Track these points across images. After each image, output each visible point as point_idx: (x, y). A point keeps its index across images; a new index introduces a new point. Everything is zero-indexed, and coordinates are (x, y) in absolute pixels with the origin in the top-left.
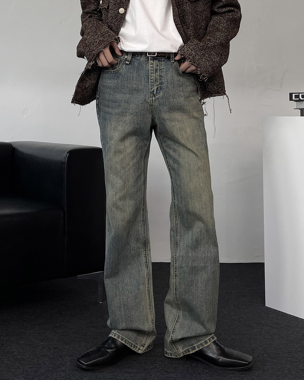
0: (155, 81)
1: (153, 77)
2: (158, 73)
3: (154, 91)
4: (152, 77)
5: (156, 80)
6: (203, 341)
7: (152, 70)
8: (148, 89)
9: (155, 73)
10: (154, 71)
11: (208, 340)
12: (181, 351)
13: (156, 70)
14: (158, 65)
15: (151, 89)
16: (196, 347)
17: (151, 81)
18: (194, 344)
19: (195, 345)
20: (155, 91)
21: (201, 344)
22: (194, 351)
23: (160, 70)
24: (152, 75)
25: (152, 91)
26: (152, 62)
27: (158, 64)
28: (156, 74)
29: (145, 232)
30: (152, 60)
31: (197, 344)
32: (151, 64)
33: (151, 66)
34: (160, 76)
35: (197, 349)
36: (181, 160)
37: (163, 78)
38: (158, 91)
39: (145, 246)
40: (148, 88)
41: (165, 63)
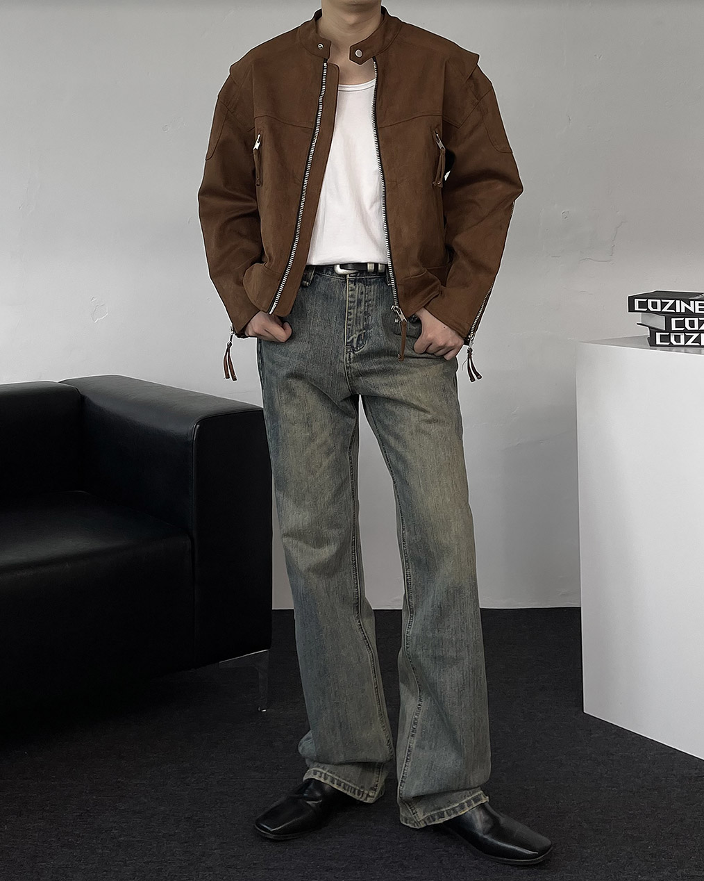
0: (356, 324)
1: (352, 316)
2: (363, 308)
3: (352, 341)
4: (351, 314)
5: (357, 321)
6: (458, 804)
7: (351, 302)
8: (342, 336)
9: (356, 308)
10: (356, 304)
11: (466, 804)
12: (419, 817)
13: (359, 301)
14: (362, 293)
15: (348, 338)
16: (445, 813)
17: (349, 322)
18: (442, 808)
19: (444, 810)
20: (355, 340)
21: (453, 809)
22: (441, 821)
23: (366, 302)
24: (352, 311)
25: (349, 341)
26: (352, 285)
27: (364, 290)
28: (359, 309)
29: (357, 584)
30: (352, 282)
31: (447, 809)
32: (351, 290)
33: (351, 293)
34: (366, 313)
35: (447, 818)
36: (409, 457)
37: (370, 318)
38: (361, 342)
39: (358, 609)
40: (343, 334)
41: (376, 287)
